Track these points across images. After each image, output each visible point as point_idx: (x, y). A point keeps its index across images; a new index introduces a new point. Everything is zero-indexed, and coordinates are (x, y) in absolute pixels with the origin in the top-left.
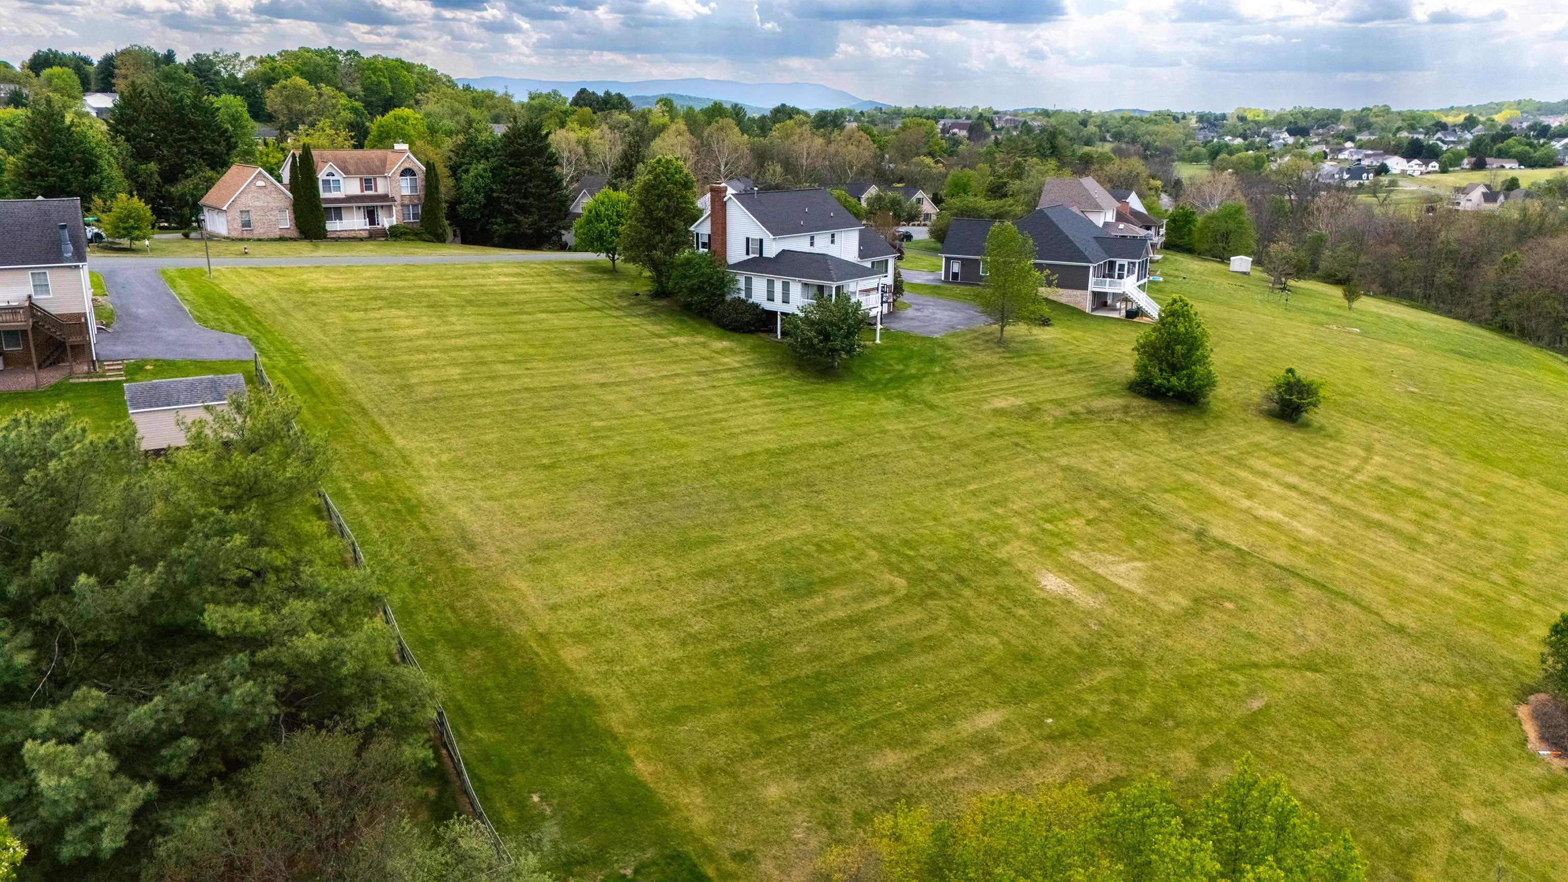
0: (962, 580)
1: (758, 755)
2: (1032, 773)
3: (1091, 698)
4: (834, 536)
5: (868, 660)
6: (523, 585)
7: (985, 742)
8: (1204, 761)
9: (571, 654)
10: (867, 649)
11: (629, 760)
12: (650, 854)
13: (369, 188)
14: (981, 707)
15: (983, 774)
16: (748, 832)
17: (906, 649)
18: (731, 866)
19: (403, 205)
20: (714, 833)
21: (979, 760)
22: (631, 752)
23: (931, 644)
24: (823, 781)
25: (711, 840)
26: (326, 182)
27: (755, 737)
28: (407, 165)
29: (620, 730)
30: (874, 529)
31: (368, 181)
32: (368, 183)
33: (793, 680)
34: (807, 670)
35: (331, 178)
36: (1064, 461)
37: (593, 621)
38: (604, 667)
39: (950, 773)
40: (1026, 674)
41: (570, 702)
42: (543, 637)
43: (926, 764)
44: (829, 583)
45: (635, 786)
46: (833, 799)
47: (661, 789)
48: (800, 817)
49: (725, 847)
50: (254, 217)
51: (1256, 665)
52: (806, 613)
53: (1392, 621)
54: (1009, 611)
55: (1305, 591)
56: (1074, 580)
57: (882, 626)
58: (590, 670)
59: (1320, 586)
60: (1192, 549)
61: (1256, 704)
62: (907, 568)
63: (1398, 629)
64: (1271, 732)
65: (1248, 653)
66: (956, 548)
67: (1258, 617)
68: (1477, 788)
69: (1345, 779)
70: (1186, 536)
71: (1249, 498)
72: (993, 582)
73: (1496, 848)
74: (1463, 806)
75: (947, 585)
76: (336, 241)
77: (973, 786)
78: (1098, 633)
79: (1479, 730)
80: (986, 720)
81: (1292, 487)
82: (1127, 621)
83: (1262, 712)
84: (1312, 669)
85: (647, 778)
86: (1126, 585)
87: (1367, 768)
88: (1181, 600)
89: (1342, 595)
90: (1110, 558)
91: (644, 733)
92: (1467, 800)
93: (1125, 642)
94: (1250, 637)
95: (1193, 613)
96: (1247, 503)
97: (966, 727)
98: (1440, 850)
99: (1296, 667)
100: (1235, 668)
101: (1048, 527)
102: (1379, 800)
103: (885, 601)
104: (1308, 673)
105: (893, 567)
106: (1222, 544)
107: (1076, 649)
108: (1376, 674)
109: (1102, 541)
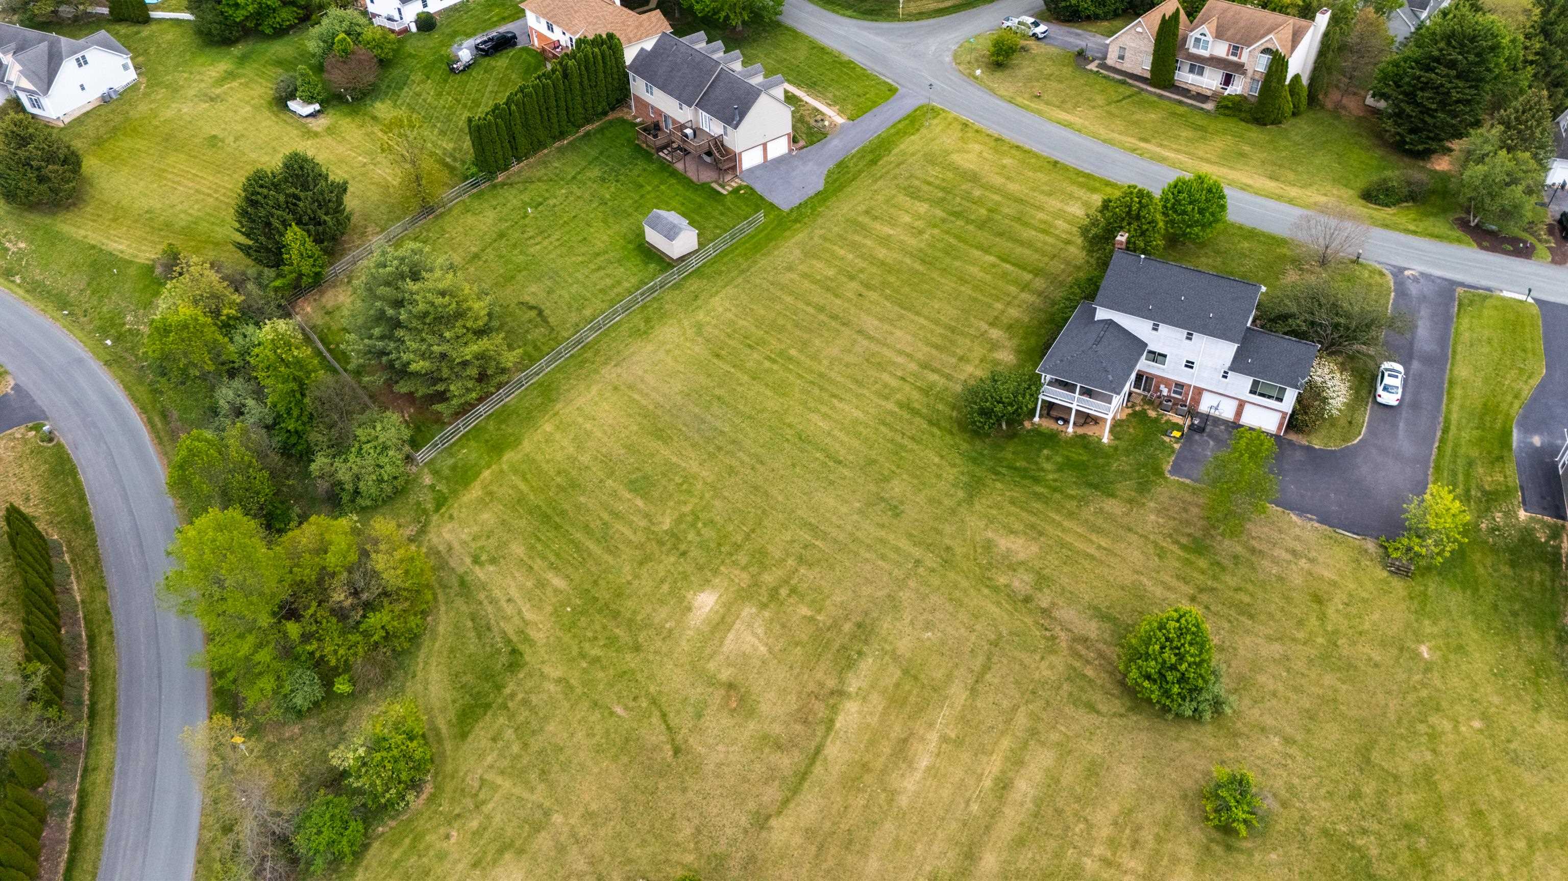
0: (684, 554)
1: (506, 504)
2: (529, 606)
3: (598, 627)
5: (586, 527)
7: (541, 584)
8: (559, 681)
10: (595, 525)
11: (489, 467)
12: (447, 490)
13: (1234, 54)
14: (567, 577)
15: (521, 588)
16: (463, 515)
17: (602, 540)
18: (447, 515)
19: (1253, 79)
20: (460, 505)
21: (530, 584)
22: (494, 467)
23: (611, 550)
24: (498, 530)
25: (457, 505)
26: (1197, 40)
27: (516, 501)
28: (1269, 46)
29: (505, 459)
30: (716, 503)
31: (1236, 48)
32: (1235, 50)
33: (557, 503)
34: (566, 506)
35: (1203, 38)
37: (573, 424)
38: (543, 440)
39: (518, 574)
40: (606, 596)
41: (516, 439)
42: (557, 414)
43: (520, 564)
44: (644, 496)
45: (479, 475)
46: (488, 537)
47: (478, 482)
48: (476, 529)
49: (455, 510)
50: (1127, 55)
51: (664, 716)
52: (614, 494)
53: (773, 822)
54: (662, 581)
55: (786, 762)
56: (717, 612)
57: (619, 526)
58: (538, 436)
59: (803, 776)
60: (811, 686)
61: (619, 710)
62: (683, 526)
63: (761, 821)
64: (596, 716)
65: (678, 712)
66: (719, 545)
67: (726, 721)
68: (583, 831)
69: (569, 752)
70: (831, 683)
71: (944, 739)
72: (689, 569)
73: (537, 828)
74: (566, 816)
75: (675, 547)
76: (1160, 96)
77: (513, 584)
78: (663, 627)
79: (649, 850)
80: (558, 582)
81: (1003, 786)
82: (684, 643)
83: (612, 713)
84: (677, 751)
85: (482, 477)
86: (727, 642)
87: (582, 766)
88: (725, 675)
89: (796, 790)
90: (760, 631)
91: (505, 467)
92: (572, 821)
93: (659, 644)
94: (699, 716)
95: (712, 681)
96: (933, 737)
97: (549, 575)
98: (526, 795)
99: (673, 740)
100: (654, 702)
101: (784, 592)
102: (556, 768)
103: (643, 523)
104: (669, 746)
105: (680, 520)
106: (834, 709)
107: (639, 618)
108: (690, 794)
109: (783, 626)
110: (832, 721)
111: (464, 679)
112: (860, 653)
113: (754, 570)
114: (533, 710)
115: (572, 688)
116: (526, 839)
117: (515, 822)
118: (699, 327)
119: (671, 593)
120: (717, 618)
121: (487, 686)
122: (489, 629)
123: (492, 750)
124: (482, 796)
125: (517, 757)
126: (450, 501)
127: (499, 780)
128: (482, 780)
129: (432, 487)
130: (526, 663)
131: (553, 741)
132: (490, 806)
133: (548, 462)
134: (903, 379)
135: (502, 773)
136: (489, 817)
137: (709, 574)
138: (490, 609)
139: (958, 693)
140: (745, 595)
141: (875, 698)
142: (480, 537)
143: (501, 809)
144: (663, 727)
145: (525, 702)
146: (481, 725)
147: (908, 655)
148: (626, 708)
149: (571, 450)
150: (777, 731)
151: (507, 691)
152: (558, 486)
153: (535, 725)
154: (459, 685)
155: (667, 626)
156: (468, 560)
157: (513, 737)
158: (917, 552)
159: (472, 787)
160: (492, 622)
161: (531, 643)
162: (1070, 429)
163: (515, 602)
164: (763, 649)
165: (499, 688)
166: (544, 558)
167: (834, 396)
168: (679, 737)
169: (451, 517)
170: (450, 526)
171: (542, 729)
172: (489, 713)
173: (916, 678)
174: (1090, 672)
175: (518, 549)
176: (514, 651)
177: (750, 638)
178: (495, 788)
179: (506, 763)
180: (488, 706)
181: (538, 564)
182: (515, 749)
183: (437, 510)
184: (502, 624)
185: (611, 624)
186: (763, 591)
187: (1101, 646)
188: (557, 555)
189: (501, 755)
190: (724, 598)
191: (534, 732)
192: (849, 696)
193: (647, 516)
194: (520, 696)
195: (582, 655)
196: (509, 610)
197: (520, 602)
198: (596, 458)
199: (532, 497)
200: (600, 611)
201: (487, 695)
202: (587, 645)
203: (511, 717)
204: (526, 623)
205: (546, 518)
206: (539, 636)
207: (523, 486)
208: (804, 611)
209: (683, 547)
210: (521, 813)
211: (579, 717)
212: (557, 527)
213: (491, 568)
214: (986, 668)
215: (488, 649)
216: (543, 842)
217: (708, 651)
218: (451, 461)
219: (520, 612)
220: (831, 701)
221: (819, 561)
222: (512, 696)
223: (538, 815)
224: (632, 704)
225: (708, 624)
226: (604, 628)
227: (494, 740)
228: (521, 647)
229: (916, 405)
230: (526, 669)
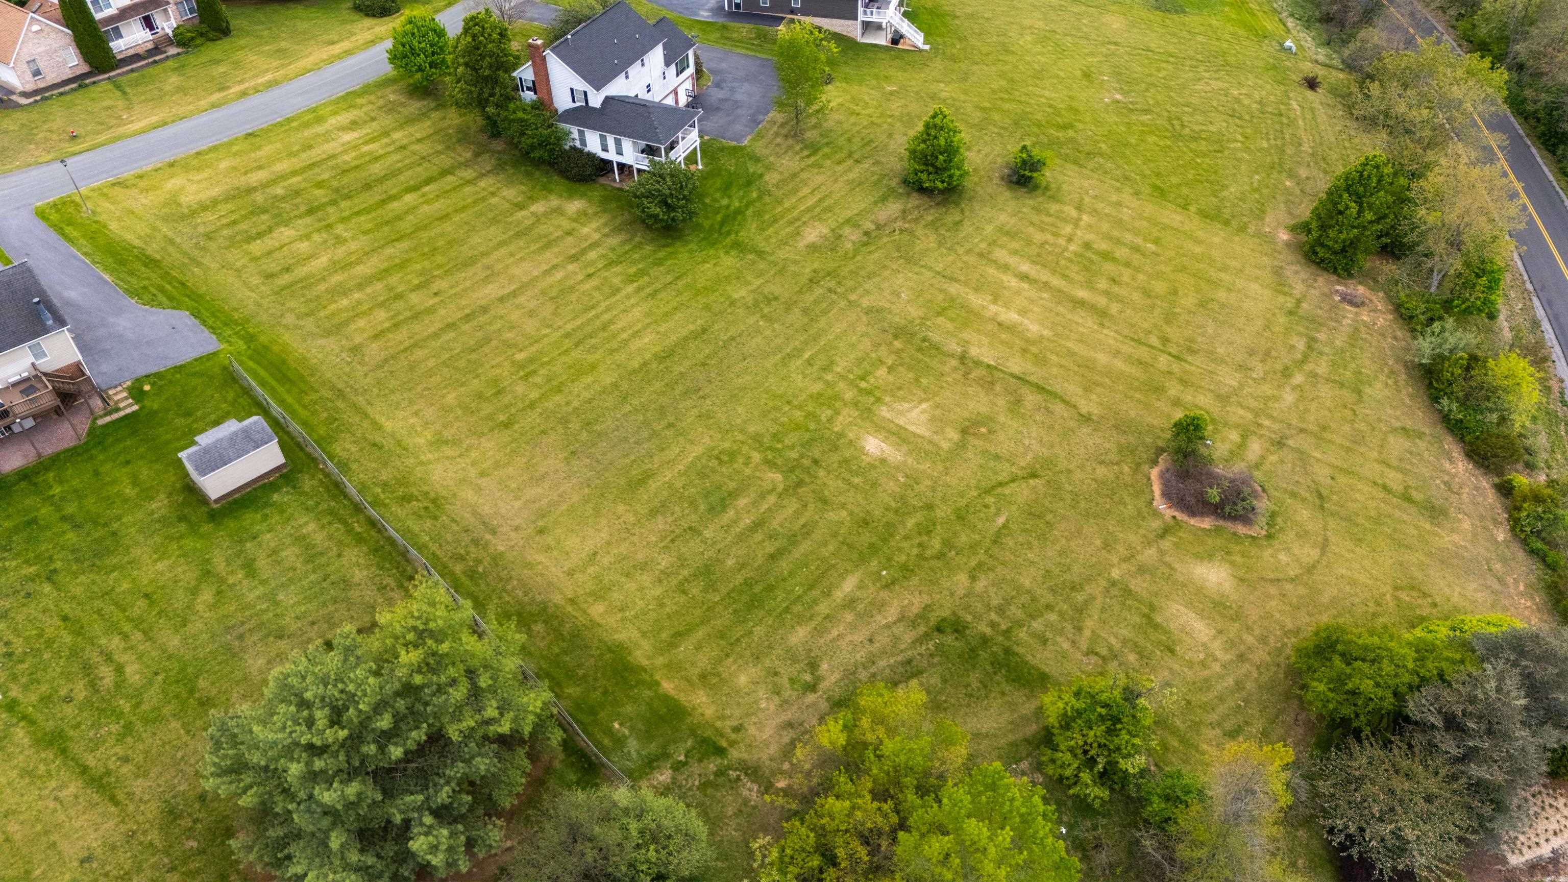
0: (816, 462)
1: (727, 655)
2: (879, 617)
3: (906, 545)
4: (727, 445)
5: (772, 557)
6: (541, 558)
7: (850, 603)
8: (973, 578)
9: (597, 610)
10: (770, 548)
11: (657, 684)
12: (690, 743)
14: (842, 577)
15: (853, 627)
16: (737, 712)
17: (793, 540)
18: (733, 736)
20: (719, 718)
21: (849, 617)
22: (657, 677)
23: (807, 530)
24: (768, 663)
25: (719, 724)
27: (723, 643)
29: (645, 662)
30: (752, 429)
33: (733, 591)
34: (739, 579)
36: (865, 302)
37: (598, 578)
38: (620, 615)
39: (835, 633)
40: (866, 538)
41: (610, 650)
42: (572, 601)
43: (819, 631)
44: (734, 494)
45: (666, 699)
46: (776, 674)
47: (682, 698)
48: (761, 693)
49: (726, 726)
50: (41, 65)
51: (1001, 484)
52: (727, 528)
53: (1084, 411)
54: (849, 483)
55: (1031, 398)
56: (886, 437)
57: (775, 523)
58: (612, 621)
59: (1040, 389)
60: (958, 375)
61: (1001, 521)
62: (779, 462)
63: (1087, 419)
64: (1009, 542)
65: (996, 473)
66: (808, 430)
67: (1002, 437)
68: (1121, 549)
69: (1050, 566)
70: (954, 362)
71: (995, 301)
72: (835, 457)
73: (1128, 592)
74: (1113, 566)
75: (807, 471)
76: (132, 71)
77: (849, 638)
78: (905, 484)
79: (1127, 499)
80: (849, 585)
81: (1024, 277)
82: (922, 467)
83: (1005, 526)
84: (1034, 476)
85: (672, 693)
86: (918, 431)
87: (1062, 553)
88: (953, 435)
89: (1054, 395)
90: (906, 406)
91: (660, 661)
92: (1115, 560)
93: (922, 487)
94: (997, 457)
95: (962, 446)
96: (993, 308)
97: (839, 595)
98: (1098, 603)
99: (1023, 478)
100: (988, 491)
101: (864, 384)
102: (1067, 576)
103: (772, 499)
104: (1031, 481)
105: (771, 464)
106: (978, 363)
107: (893, 504)
108: (1071, 467)
109: (900, 388)
110: (989, 366)
111: (975, 685)
112: (924, 340)
113: (838, 405)
114: (1008, 601)
115: (980, 565)
116: (1140, 602)
117: (1125, 613)
118: (439, 442)
119: (863, 475)
120: (893, 438)
121: (983, 655)
122: (909, 662)
123: (1055, 643)
124: (1104, 652)
125: (1061, 614)
126: (709, 733)
127: (1087, 633)
128: (1091, 652)
129: (678, 767)
130: (954, 613)
131: (1040, 579)
132: (1113, 641)
133: (662, 605)
134: (589, 276)
135: (1079, 629)
136: (1125, 641)
137: (842, 441)
138: (882, 663)
139: (954, 289)
140: (867, 414)
142: (775, 684)
143: (1115, 629)
144: (1012, 485)
145: (1001, 610)
146: (1029, 658)
147: (925, 310)
148: (998, 514)
149: (646, 579)
150: (1004, 402)
151: (988, 631)
152: (705, 590)
153: (1024, 599)
154: (983, 692)
155: (902, 480)
156: (811, 698)
157: (1040, 620)
158: (819, 290)
159: (1096, 664)
160: (899, 658)
161: (927, 608)
163: (873, 634)
164: (924, 406)
165: (985, 641)
166: (815, 601)
167: (604, 328)
168: (1020, 473)
169: (737, 729)
170: (752, 730)
171: (1028, 592)
172: (1016, 649)
173: (945, 309)
174: (930, 218)
175: (799, 635)
176: (939, 630)
177: (914, 415)
178: (1095, 637)
179: (1069, 627)
180: (1007, 651)
181: (823, 608)
182: (1053, 617)
183: (720, 752)
184: (903, 647)
185: (902, 531)
186: (861, 399)
187: (908, 206)
188: (811, 587)
189: (1061, 632)
190: (871, 431)
191: (1034, 600)
192: (966, 352)
194: (993, 616)
195: (940, 556)
196: (883, 640)
197: (874, 627)
198: (666, 547)
199: (719, 622)
200: (886, 542)
201: (994, 654)
202: (928, 553)
203: (1019, 624)
204: (901, 619)
205: (755, 603)
206: (917, 603)
207: (700, 634)
208: (882, 372)
209: (806, 463)
210: (1117, 608)
211: (1012, 557)
212: (770, 588)
213: (824, 666)
215: (936, 660)
216: (1138, 585)
217: (929, 447)
218: (633, 745)
219: (888, 626)
220: (971, 365)
222: (993, 625)
223: (1114, 591)
224: (993, 510)
225: (899, 445)
226: (906, 538)
227: (1045, 642)
228: (933, 622)
229: (633, 270)
230: (961, 613)
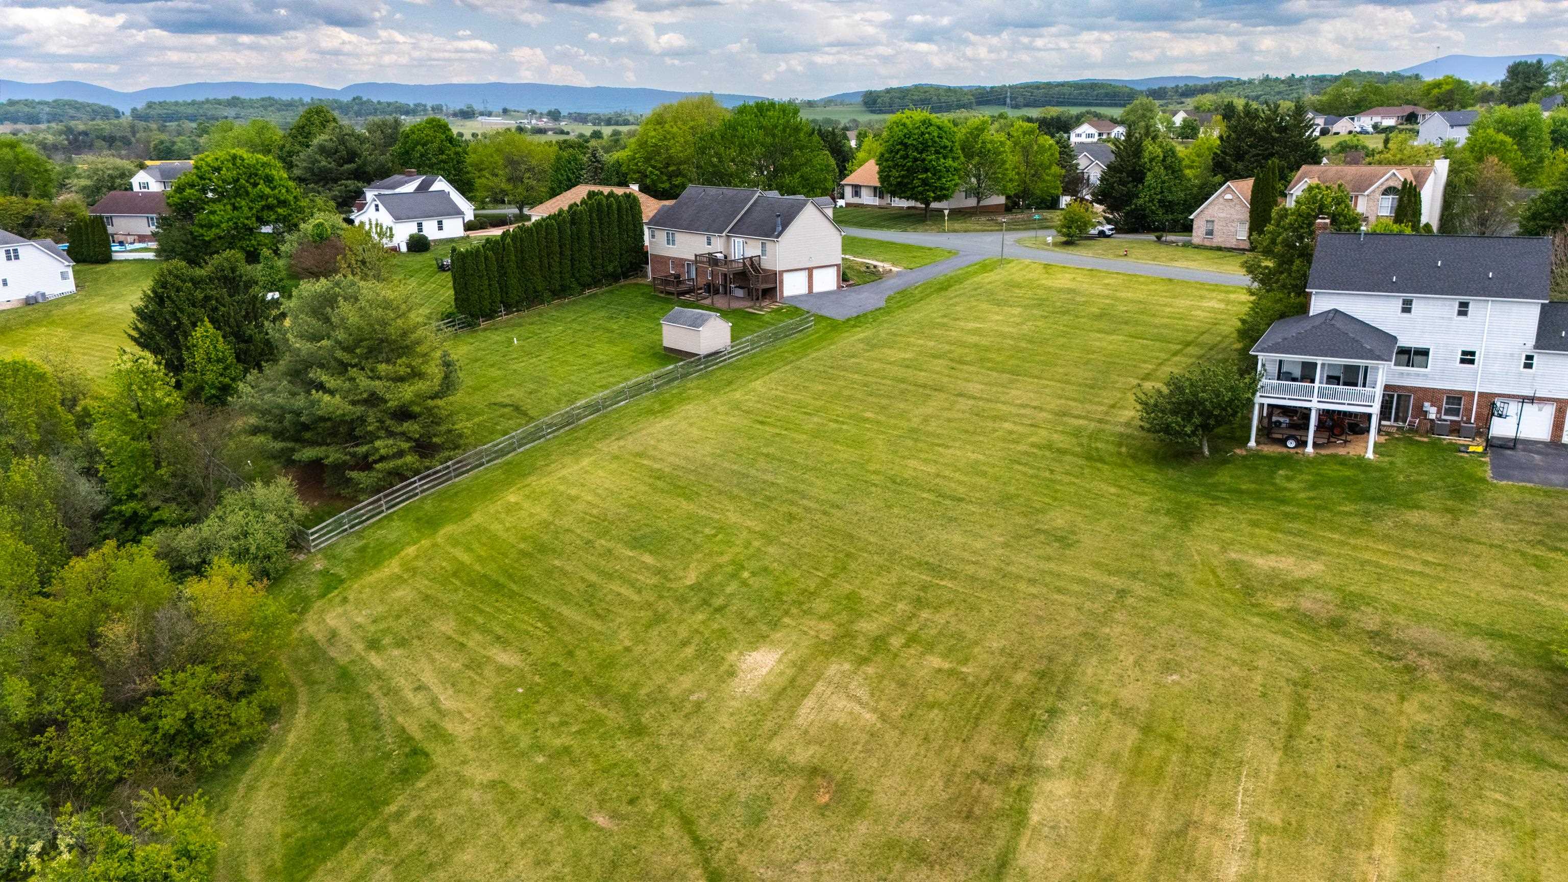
0: (720, 609)
2: (449, 692)
3: (565, 709)
7: (477, 663)
8: (491, 785)
10: (575, 588)
14: (520, 652)
15: (441, 671)
18: (338, 599)
28: (1390, 185)
29: (442, 532)
34: (530, 572)
40: (582, 668)
44: (658, 550)
46: (399, 617)
48: (381, 609)
50: (1217, 227)
51: (686, 823)
52: (608, 553)
54: (685, 644)
56: (782, 673)
58: (496, 508)
60: (970, 764)
61: (600, 820)
65: (715, 816)
66: (779, 593)
67: (810, 823)
70: (1007, 757)
71: (1259, 827)
75: (705, 603)
77: (428, 667)
78: (684, 701)
80: (506, 658)
82: (724, 718)
83: (586, 826)
85: (403, 554)
88: (803, 756)
90: (863, 693)
91: (440, 541)
93: (679, 721)
94: (757, 819)
95: (778, 767)
96: (1237, 825)
97: (492, 651)
99: (707, 861)
100: (670, 804)
101: (896, 641)
103: (653, 580)
104: (698, 871)
105: (713, 572)
106: (1022, 794)
107: (643, 692)
109: (903, 684)
110: (1023, 813)
111: (314, 801)
113: (841, 618)
114: (436, 833)
115: (513, 794)
118: (735, 404)
119: (700, 655)
120: (782, 682)
121: (355, 806)
122: (376, 728)
126: (348, 583)
129: (324, 572)
130: (434, 767)
133: (507, 530)
137: (764, 628)
138: (383, 702)
139: (1259, 756)
140: (829, 649)
141: (1098, 772)
142: (385, 618)
144: (686, 841)
145: (422, 822)
146: (331, 864)
147: (1144, 706)
148: (615, 815)
149: (545, 515)
150: (915, 834)
151: (391, 809)
152: (521, 552)
153: (434, 855)
154: (302, 811)
155: (694, 698)
156: (359, 647)
158: (1118, 582)
160: (384, 718)
161: (448, 739)
162: (1309, 449)
163: (427, 689)
164: (869, 717)
165: (376, 806)
166: (486, 632)
167: (936, 445)
169: (345, 600)
170: (340, 610)
171: (447, 860)
172: (352, 844)
173: (1169, 738)
175: (444, 626)
176: (415, 753)
177: (841, 703)
180: (350, 835)
181: (474, 640)
183: (324, 595)
184: (400, 719)
185: (593, 704)
186: (860, 641)
187: (1507, 669)
188: (509, 627)
190: (792, 656)
191: (430, 867)
192: (1047, 772)
193: (659, 572)
195: (537, 747)
196: (417, 700)
197: (437, 689)
199: (477, 568)
200: (575, 689)
201: (352, 818)
202: (548, 733)
203: (392, 846)
204: (443, 714)
205: (496, 588)
206: (462, 729)
207: (464, 557)
209: (718, 602)
211: (522, 836)
212: (513, 595)
213: (396, 652)
214: (1300, 714)
215: (368, 754)
217: (768, 725)
218: (361, 545)
219: (434, 702)
220: (1014, 784)
221: (950, 602)
222: (399, 816)
224: (625, 809)
225: (767, 690)
228: (429, 747)
230: (431, 776)
